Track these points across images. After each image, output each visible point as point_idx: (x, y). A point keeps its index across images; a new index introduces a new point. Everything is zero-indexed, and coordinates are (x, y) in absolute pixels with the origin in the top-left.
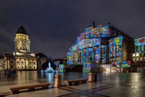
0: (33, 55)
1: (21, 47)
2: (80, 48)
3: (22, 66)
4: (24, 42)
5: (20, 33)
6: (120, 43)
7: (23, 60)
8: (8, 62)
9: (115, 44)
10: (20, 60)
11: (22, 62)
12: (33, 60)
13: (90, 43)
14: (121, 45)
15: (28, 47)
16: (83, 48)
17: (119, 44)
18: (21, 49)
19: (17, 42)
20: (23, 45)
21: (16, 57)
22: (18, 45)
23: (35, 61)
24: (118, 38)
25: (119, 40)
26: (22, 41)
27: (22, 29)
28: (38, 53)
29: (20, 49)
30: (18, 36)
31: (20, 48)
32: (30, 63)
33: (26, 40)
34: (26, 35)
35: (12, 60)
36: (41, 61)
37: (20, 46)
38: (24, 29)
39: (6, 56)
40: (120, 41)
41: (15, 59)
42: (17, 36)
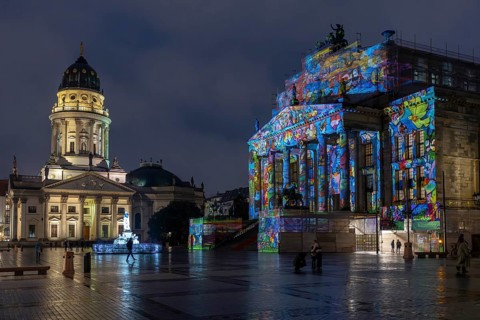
0: (119, 176)
1: (72, 144)
2: (278, 143)
3: (72, 228)
4: (84, 121)
5: (73, 85)
6: (427, 120)
7: (73, 201)
8: (19, 210)
9: (409, 122)
10: (64, 201)
11: (72, 210)
12: (115, 198)
13: (308, 123)
14: (432, 127)
15: (100, 142)
16: (289, 143)
17: (425, 122)
18: (72, 153)
19: (58, 125)
20: (81, 133)
21: (46, 190)
22: (63, 135)
23: (123, 202)
24: (418, 99)
25: (424, 106)
26: (77, 120)
27: (80, 70)
28: (141, 165)
29: (67, 154)
30: (64, 99)
31: (68, 150)
32: (105, 211)
33: (93, 112)
34: (96, 94)
35: (33, 202)
36: (150, 203)
37: (69, 141)
38: (89, 69)
39: (13, 187)
40: (428, 109)
41: (44, 199)
42: (60, 101)
